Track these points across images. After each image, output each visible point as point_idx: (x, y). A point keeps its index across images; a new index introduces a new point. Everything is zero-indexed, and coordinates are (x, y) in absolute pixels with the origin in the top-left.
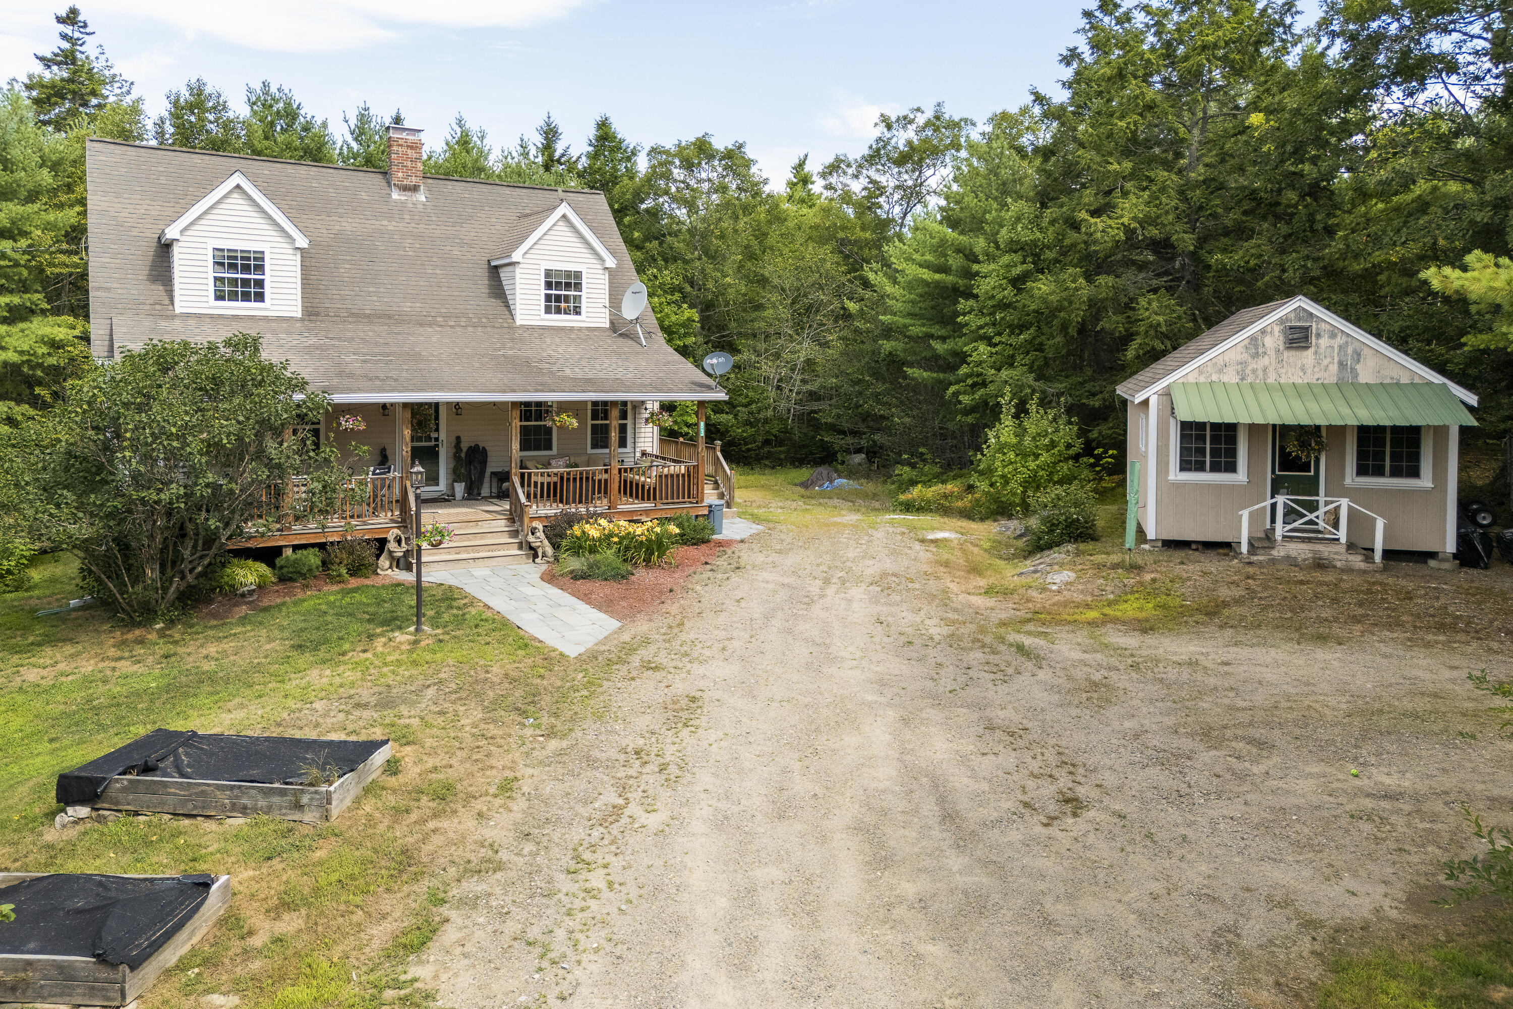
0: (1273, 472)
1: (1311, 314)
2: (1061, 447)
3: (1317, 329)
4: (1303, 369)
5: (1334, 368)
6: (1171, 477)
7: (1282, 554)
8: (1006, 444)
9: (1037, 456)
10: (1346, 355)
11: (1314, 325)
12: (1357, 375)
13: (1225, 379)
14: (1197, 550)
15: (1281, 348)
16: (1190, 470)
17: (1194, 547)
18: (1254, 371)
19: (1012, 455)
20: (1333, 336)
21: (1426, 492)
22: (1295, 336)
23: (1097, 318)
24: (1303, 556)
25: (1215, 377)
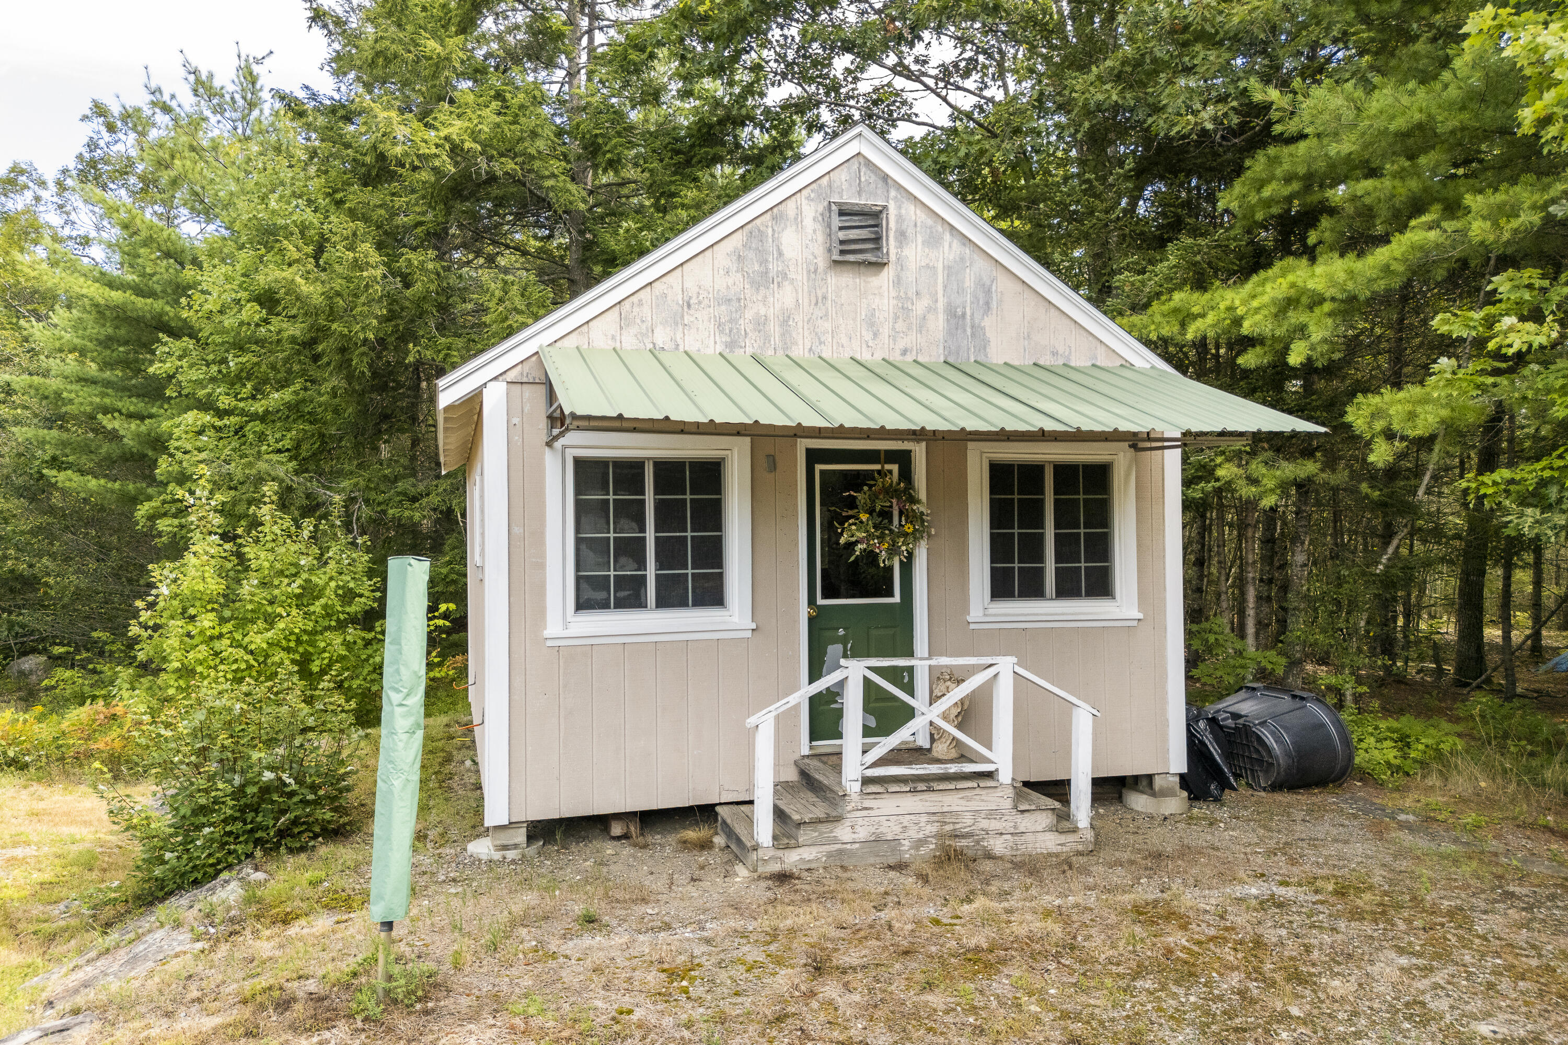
0: (812, 601)
1: (885, 178)
2: (330, 597)
3: (900, 218)
4: (871, 323)
5: (938, 324)
6: (553, 628)
7: (863, 834)
8: (196, 597)
9: (270, 620)
10: (961, 291)
11: (892, 207)
12: (984, 346)
13: (691, 343)
14: (626, 836)
15: (822, 263)
16: (604, 605)
17: (617, 829)
18: (760, 323)
19: (207, 621)
20: (933, 241)
21: (1128, 630)
22: (853, 234)
23: (407, 336)
24: (914, 834)
25: (661, 337)
